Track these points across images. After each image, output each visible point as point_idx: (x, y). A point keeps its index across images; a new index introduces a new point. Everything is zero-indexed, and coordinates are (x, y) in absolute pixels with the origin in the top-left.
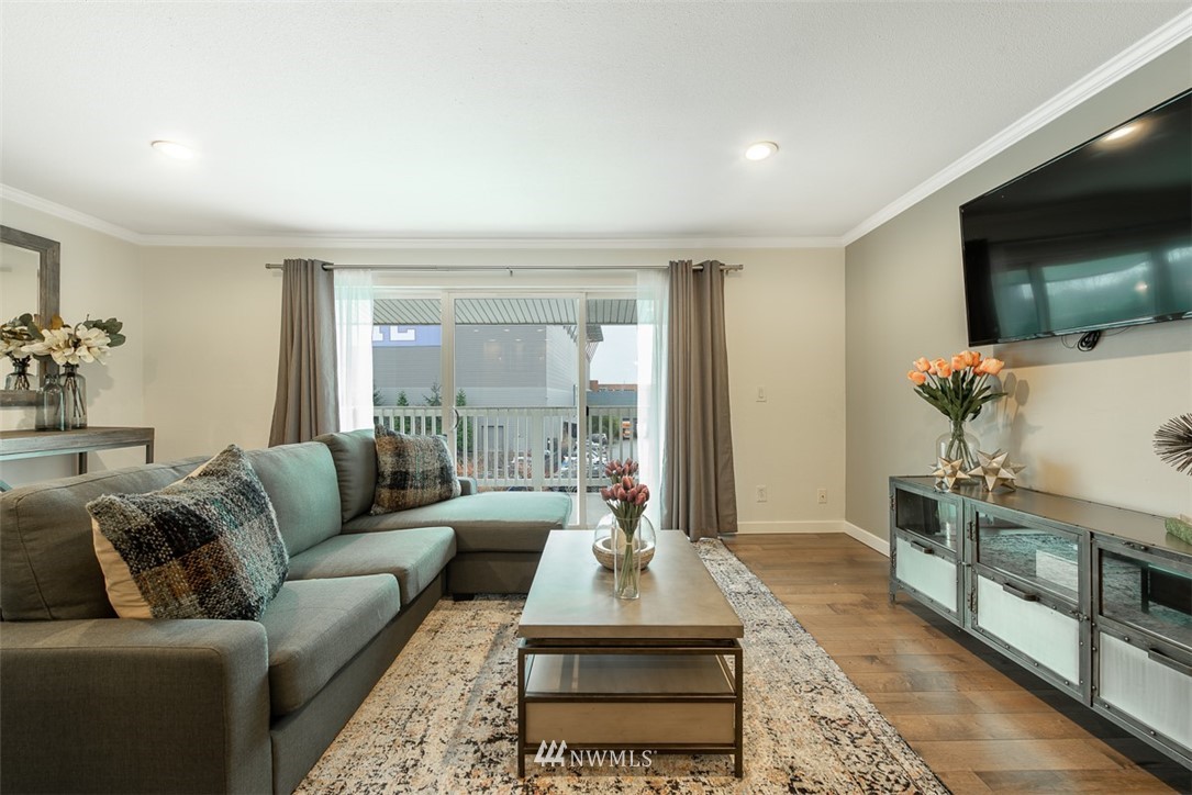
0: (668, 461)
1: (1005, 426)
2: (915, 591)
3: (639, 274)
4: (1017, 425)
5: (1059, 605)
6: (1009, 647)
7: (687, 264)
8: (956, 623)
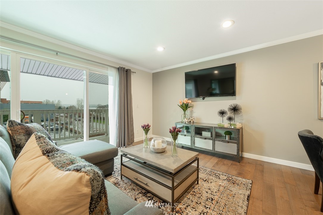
0: (118, 126)
1: (190, 112)
2: (181, 144)
3: (109, 67)
4: (192, 112)
5: (209, 139)
6: (201, 148)
7: (124, 68)
8: (191, 147)
